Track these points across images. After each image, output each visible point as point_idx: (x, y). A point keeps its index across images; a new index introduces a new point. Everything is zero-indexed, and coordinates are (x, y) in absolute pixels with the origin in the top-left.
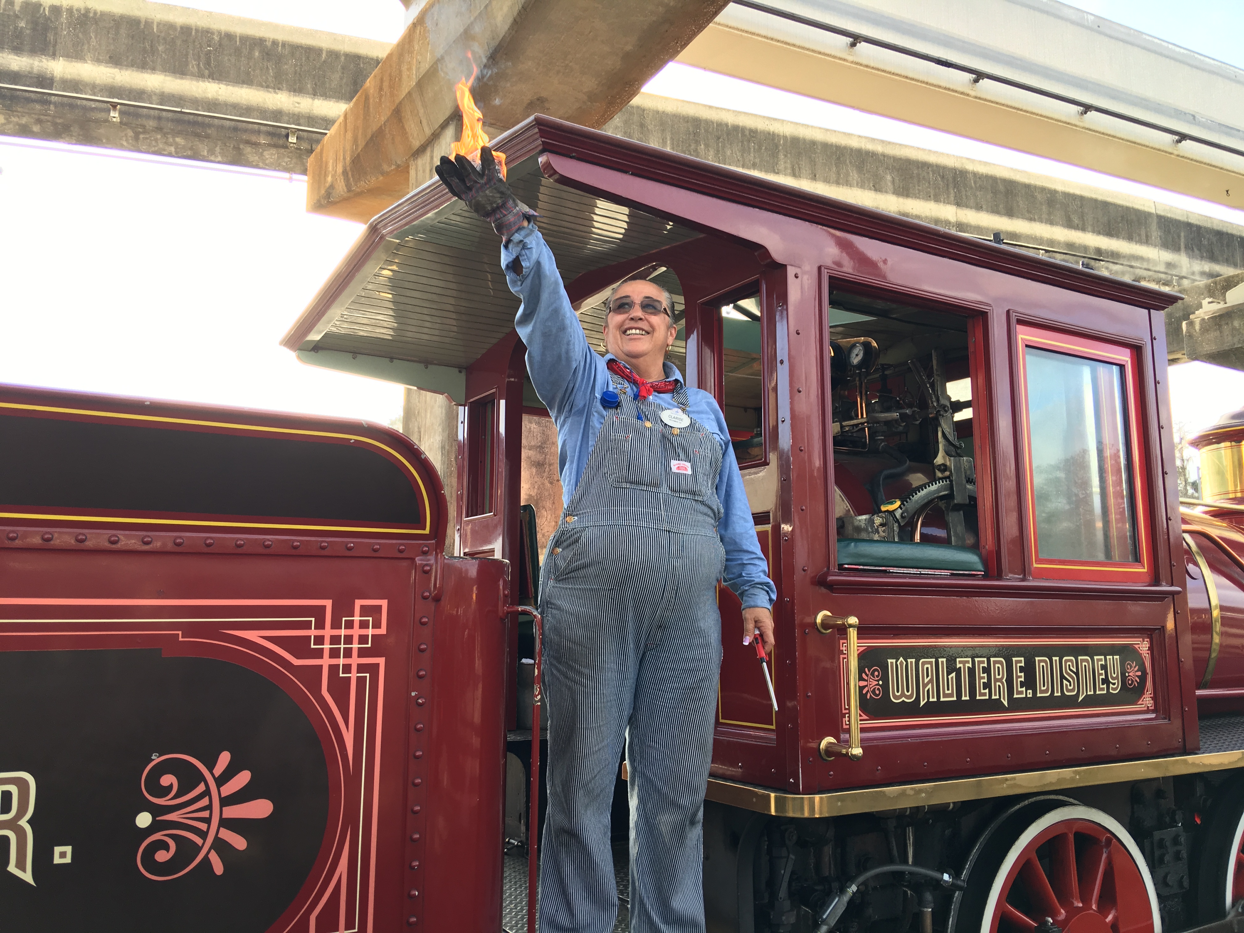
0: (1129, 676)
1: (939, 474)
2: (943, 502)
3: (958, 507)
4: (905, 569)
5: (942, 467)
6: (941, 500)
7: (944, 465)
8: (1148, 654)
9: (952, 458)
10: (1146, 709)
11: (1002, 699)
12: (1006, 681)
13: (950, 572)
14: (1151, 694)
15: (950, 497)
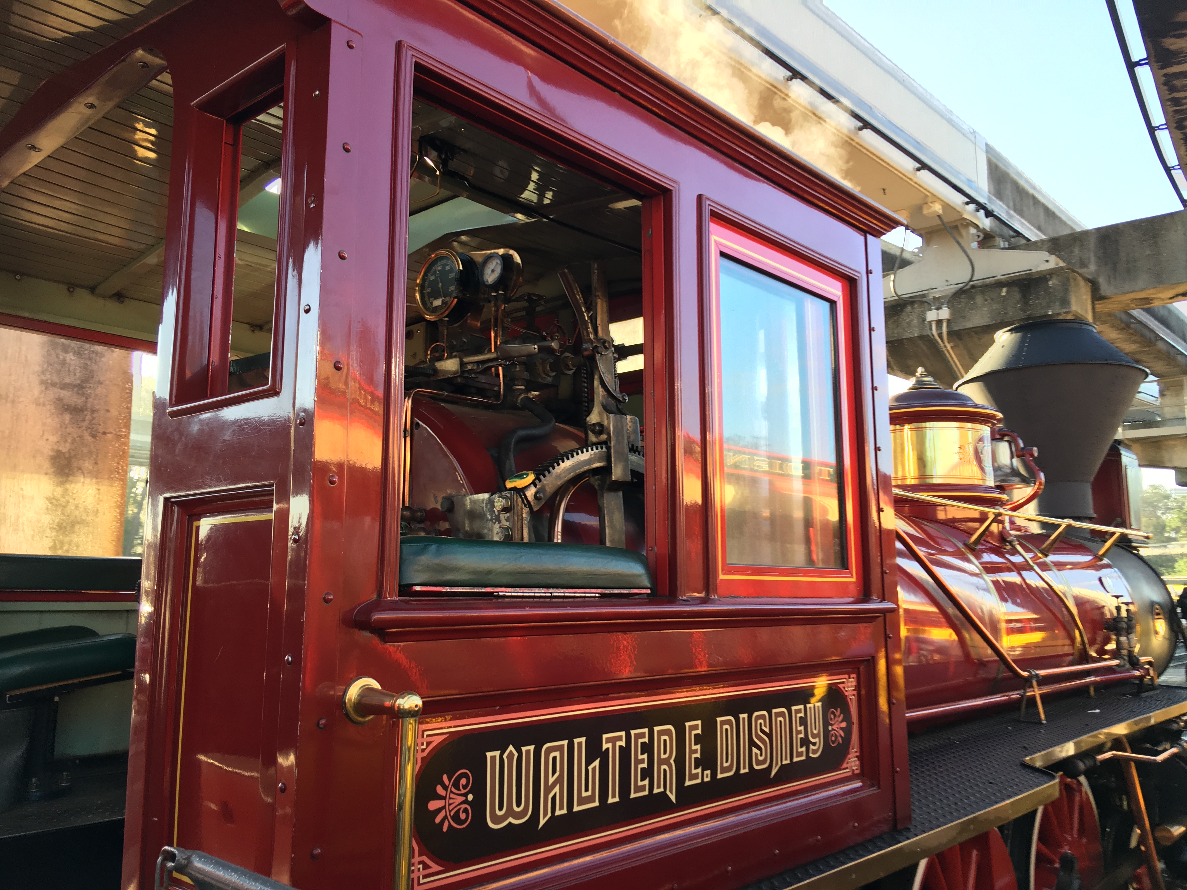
0: (833, 729)
1: (593, 438)
2: (596, 477)
3: (616, 486)
4: (526, 590)
5: (597, 428)
6: (594, 475)
7: (600, 424)
8: (854, 695)
9: (612, 416)
10: (850, 774)
11: (668, 792)
12: (674, 761)
13: (599, 591)
14: (856, 752)
15: (606, 470)
